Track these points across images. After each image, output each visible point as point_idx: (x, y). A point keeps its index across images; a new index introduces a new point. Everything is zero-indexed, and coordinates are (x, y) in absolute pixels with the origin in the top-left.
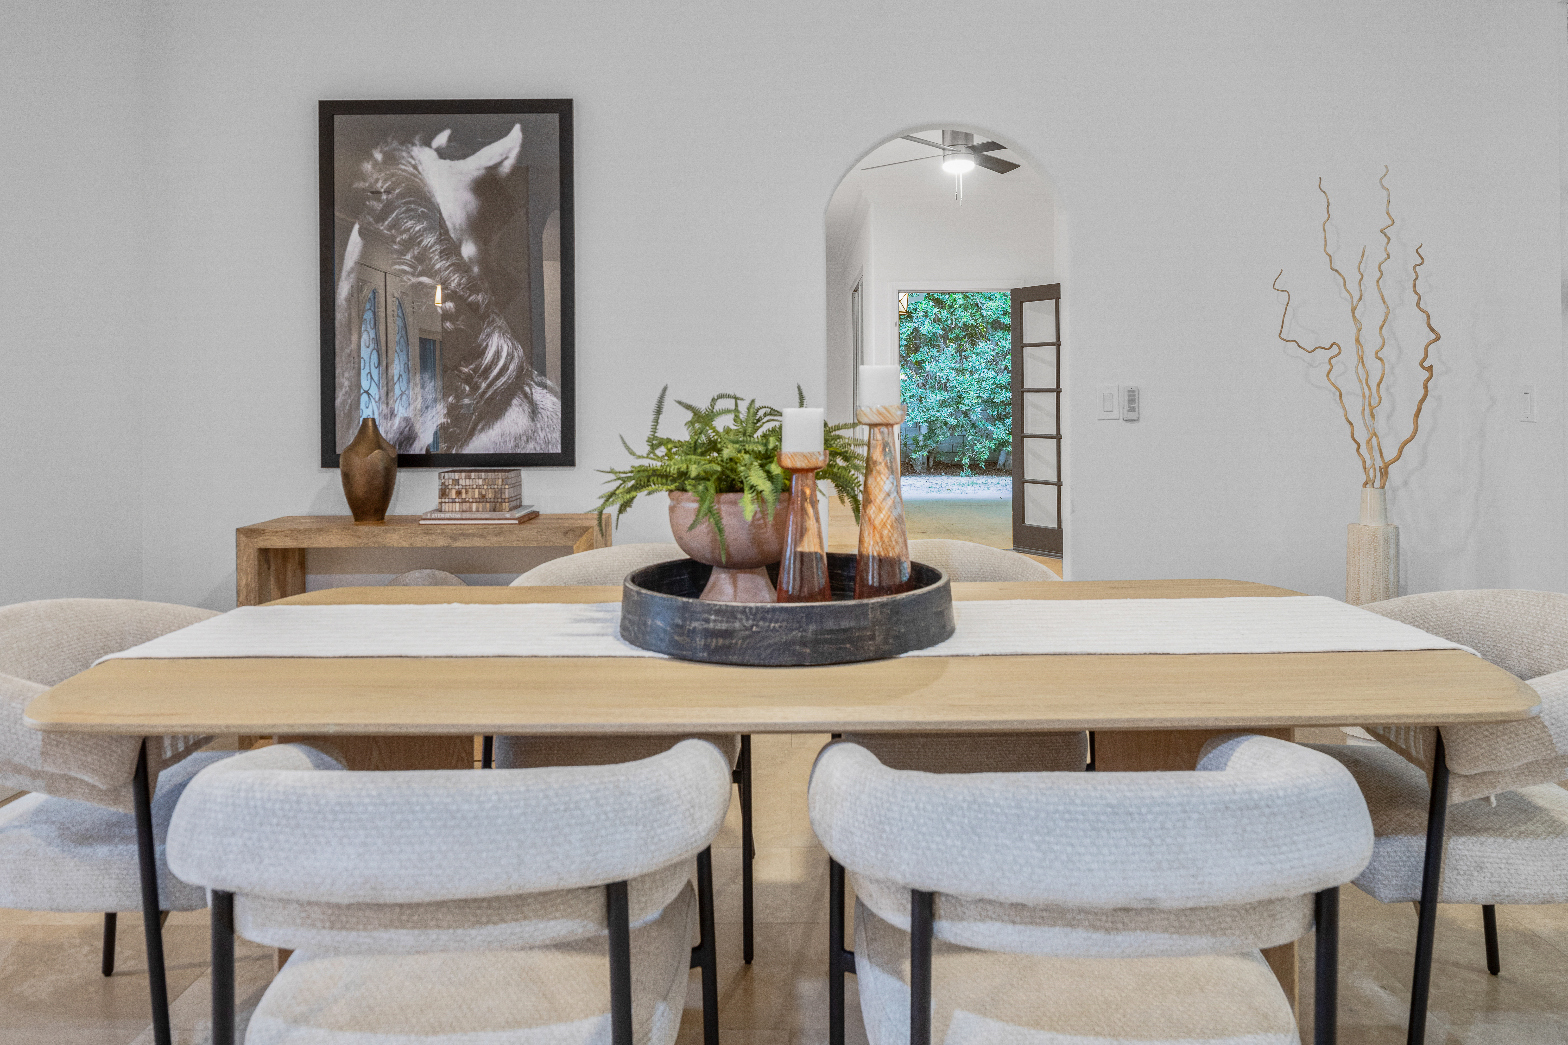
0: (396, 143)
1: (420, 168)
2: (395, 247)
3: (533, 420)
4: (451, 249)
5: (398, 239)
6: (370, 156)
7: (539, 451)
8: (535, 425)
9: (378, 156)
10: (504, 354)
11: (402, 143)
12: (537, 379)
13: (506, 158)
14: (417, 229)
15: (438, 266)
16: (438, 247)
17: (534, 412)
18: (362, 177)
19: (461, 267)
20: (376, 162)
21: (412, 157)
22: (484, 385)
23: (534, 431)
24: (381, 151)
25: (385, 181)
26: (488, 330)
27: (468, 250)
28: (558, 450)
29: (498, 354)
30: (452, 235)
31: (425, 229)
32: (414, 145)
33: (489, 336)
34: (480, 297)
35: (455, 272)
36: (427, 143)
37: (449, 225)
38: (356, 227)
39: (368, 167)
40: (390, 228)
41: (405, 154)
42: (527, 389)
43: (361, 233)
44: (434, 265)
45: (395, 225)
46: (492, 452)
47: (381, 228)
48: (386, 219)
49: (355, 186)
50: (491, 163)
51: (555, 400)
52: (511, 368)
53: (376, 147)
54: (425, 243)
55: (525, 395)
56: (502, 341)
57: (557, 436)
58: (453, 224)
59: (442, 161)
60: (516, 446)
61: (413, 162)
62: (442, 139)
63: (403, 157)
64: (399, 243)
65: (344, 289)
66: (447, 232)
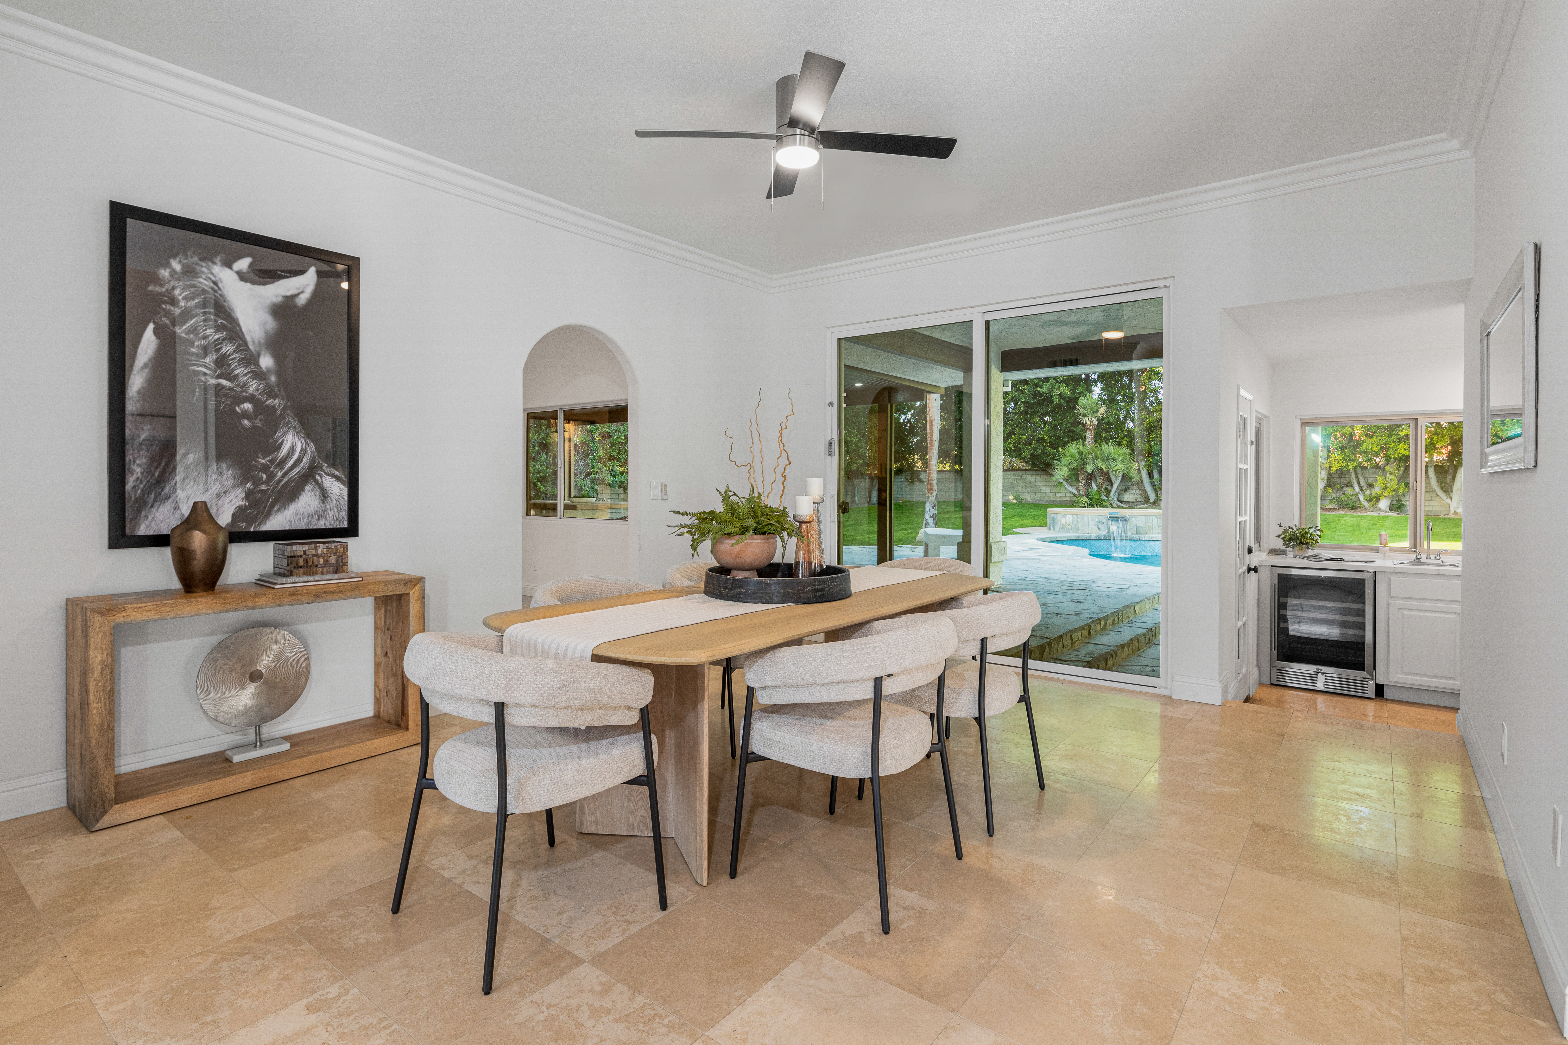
0: (195, 259)
1: (220, 285)
2: (194, 350)
3: (323, 502)
4: (251, 360)
5: (196, 344)
6: (168, 265)
7: (328, 526)
8: (326, 506)
9: (177, 266)
10: (298, 449)
11: (202, 260)
12: (327, 470)
13: (302, 292)
14: (217, 337)
15: (236, 372)
16: (237, 355)
17: (324, 495)
18: (159, 282)
19: (259, 375)
20: (173, 272)
21: (212, 274)
22: (280, 474)
23: (325, 511)
24: (180, 262)
25: (184, 289)
26: (284, 429)
27: (266, 362)
28: (345, 524)
29: (292, 449)
30: (251, 347)
31: (224, 339)
32: (215, 263)
33: (285, 434)
34: (276, 402)
35: (253, 378)
36: (228, 264)
37: (248, 338)
38: (151, 327)
39: (165, 273)
40: (188, 332)
41: (204, 270)
42: (318, 478)
43: (156, 332)
44: (233, 370)
45: (193, 330)
46: (287, 528)
47: (179, 331)
48: (184, 325)
49: (150, 288)
50: (289, 294)
51: (342, 486)
52: (305, 460)
53: (174, 257)
54: (224, 350)
55: (317, 483)
56: (297, 439)
57: (344, 514)
58: (252, 338)
59: (243, 283)
60: (310, 523)
61: (213, 278)
62: (243, 264)
63: (203, 272)
64: (198, 347)
65: (136, 382)
66: (245, 344)
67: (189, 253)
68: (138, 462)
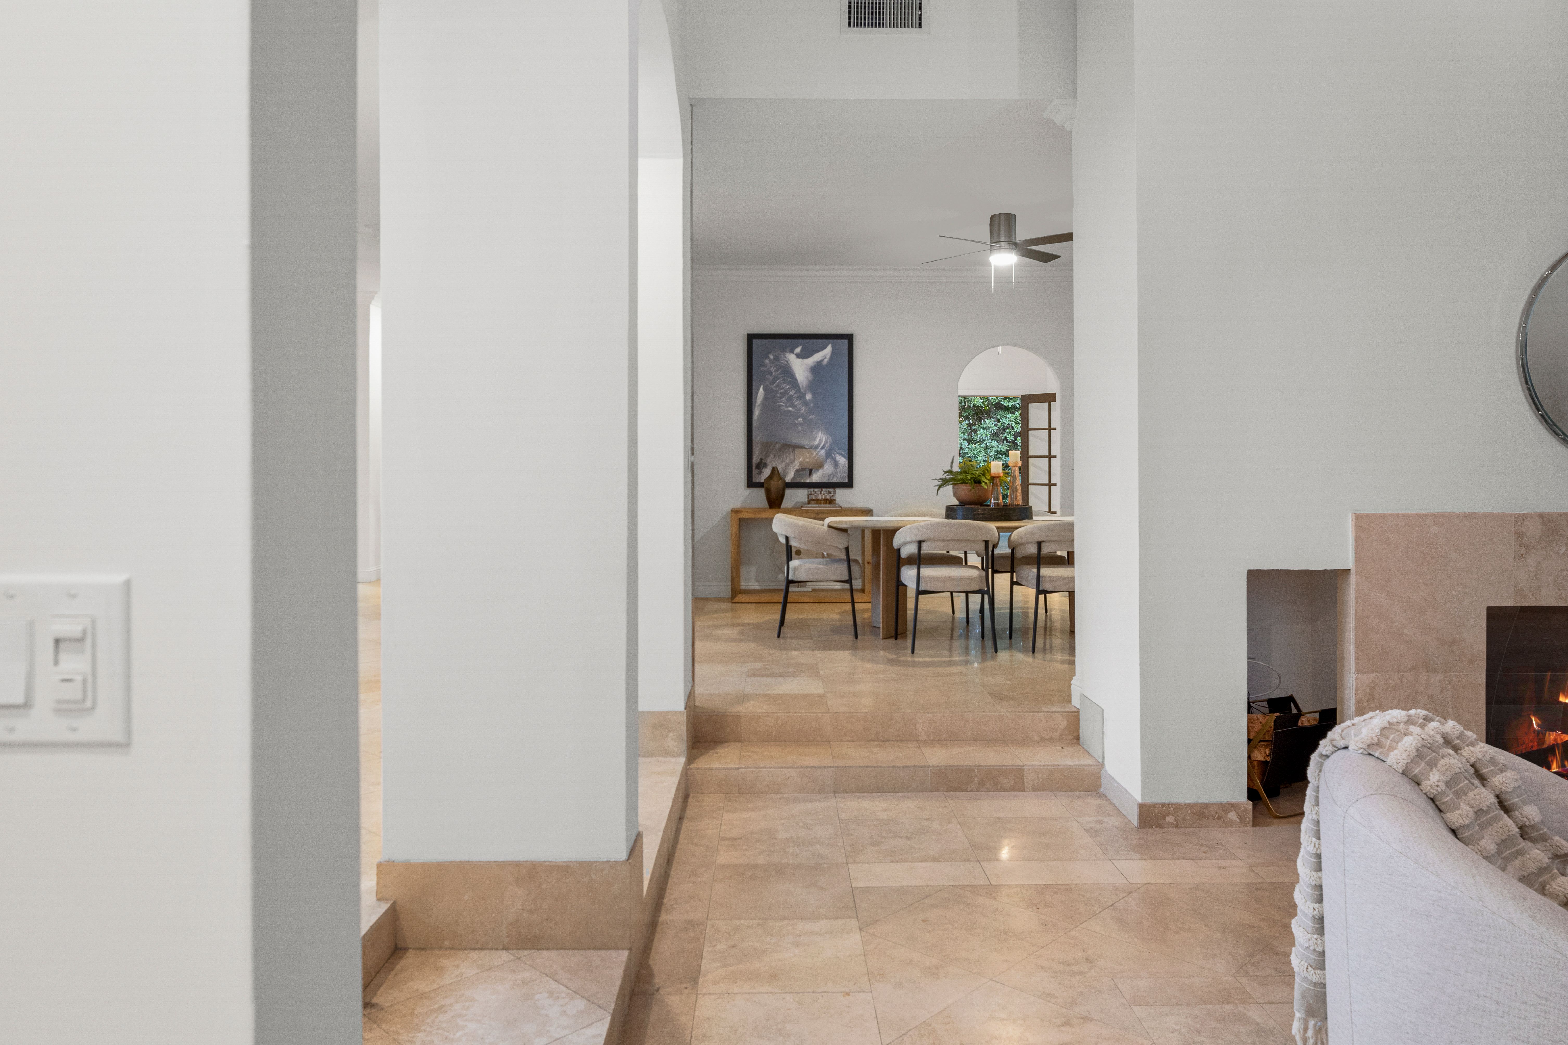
0: (779, 352)
1: (789, 362)
2: (778, 395)
3: (836, 468)
4: (802, 397)
5: (779, 392)
6: (768, 357)
7: (838, 481)
8: (837, 470)
9: (771, 357)
10: (824, 441)
11: (781, 352)
12: (837, 451)
13: (825, 358)
14: (787, 387)
15: (796, 403)
16: (796, 395)
17: (836, 465)
18: (765, 366)
19: (806, 403)
20: (770, 360)
21: (786, 357)
22: (815, 453)
23: (836, 473)
24: (773, 355)
25: (774, 368)
26: (817, 430)
27: (809, 397)
28: (846, 481)
29: (821, 440)
30: (802, 390)
31: (791, 388)
32: (786, 352)
33: (817, 433)
34: (813, 417)
35: (803, 406)
36: (792, 352)
37: (801, 386)
38: (762, 387)
39: (767, 361)
40: (776, 387)
41: (782, 356)
42: (833, 455)
43: (764, 389)
44: (794, 403)
45: (778, 386)
46: (818, 481)
47: (772, 387)
48: (774, 383)
49: (761, 369)
50: (819, 360)
51: (845, 460)
52: (827, 446)
53: (771, 353)
54: (791, 393)
55: (832, 457)
56: (823, 435)
57: (846, 475)
58: (803, 387)
59: (798, 359)
60: (829, 479)
61: (786, 359)
62: (798, 350)
63: (782, 358)
64: (780, 393)
65: (756, 413)
66: (800, 389)
67: (776, 350)
68: (757, 449)
